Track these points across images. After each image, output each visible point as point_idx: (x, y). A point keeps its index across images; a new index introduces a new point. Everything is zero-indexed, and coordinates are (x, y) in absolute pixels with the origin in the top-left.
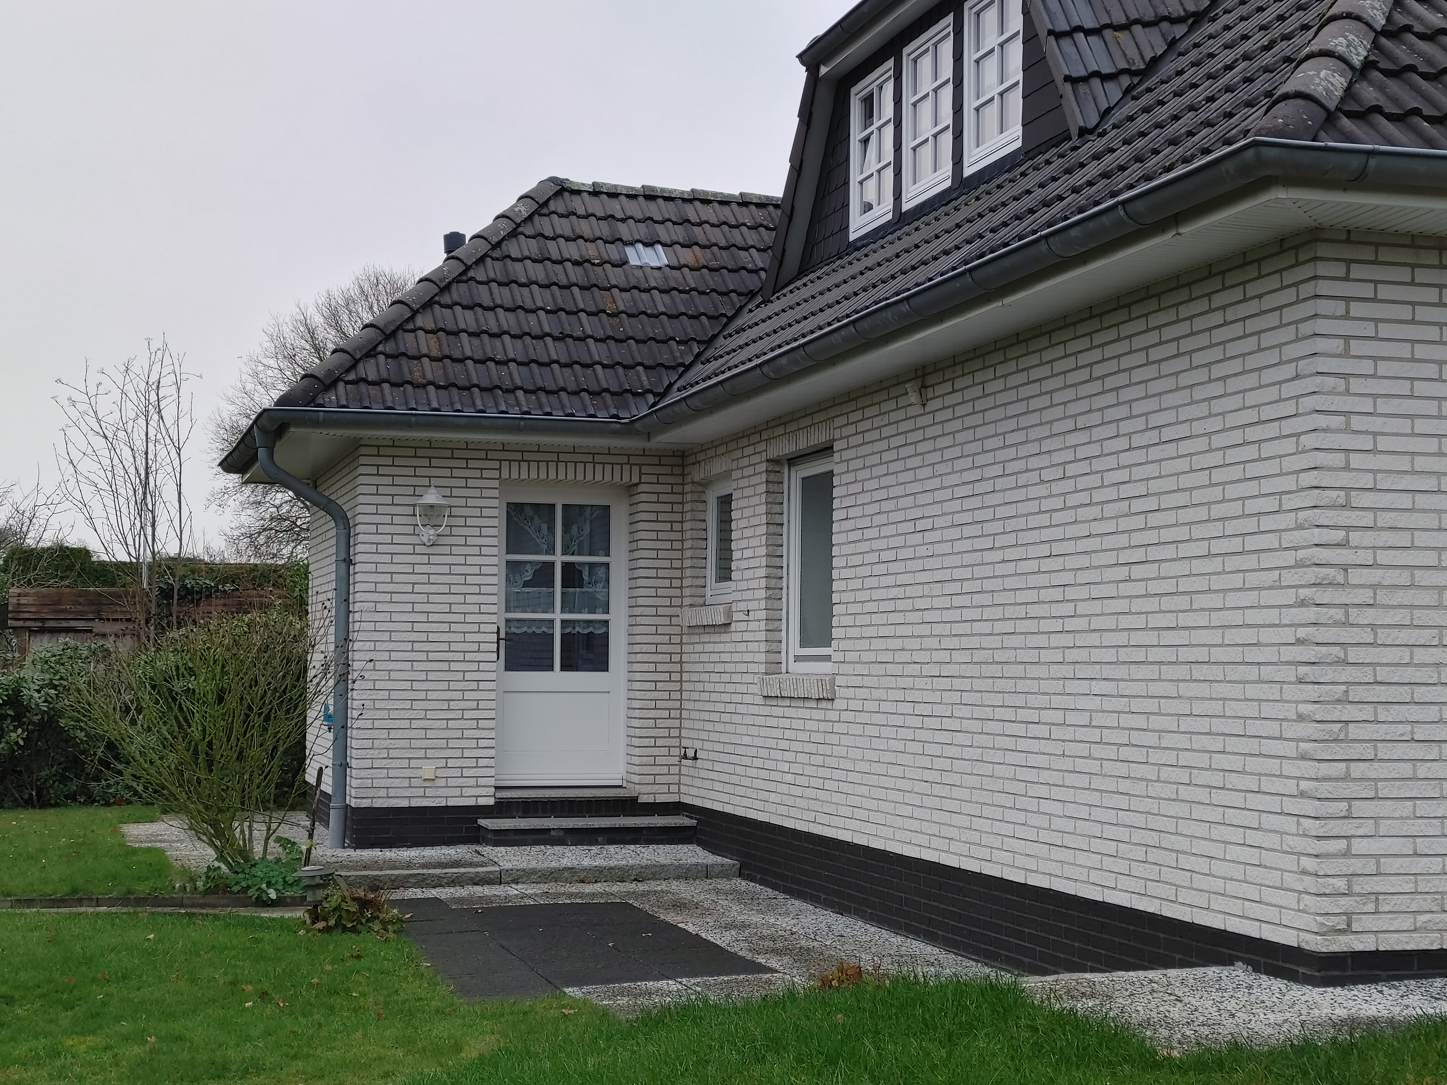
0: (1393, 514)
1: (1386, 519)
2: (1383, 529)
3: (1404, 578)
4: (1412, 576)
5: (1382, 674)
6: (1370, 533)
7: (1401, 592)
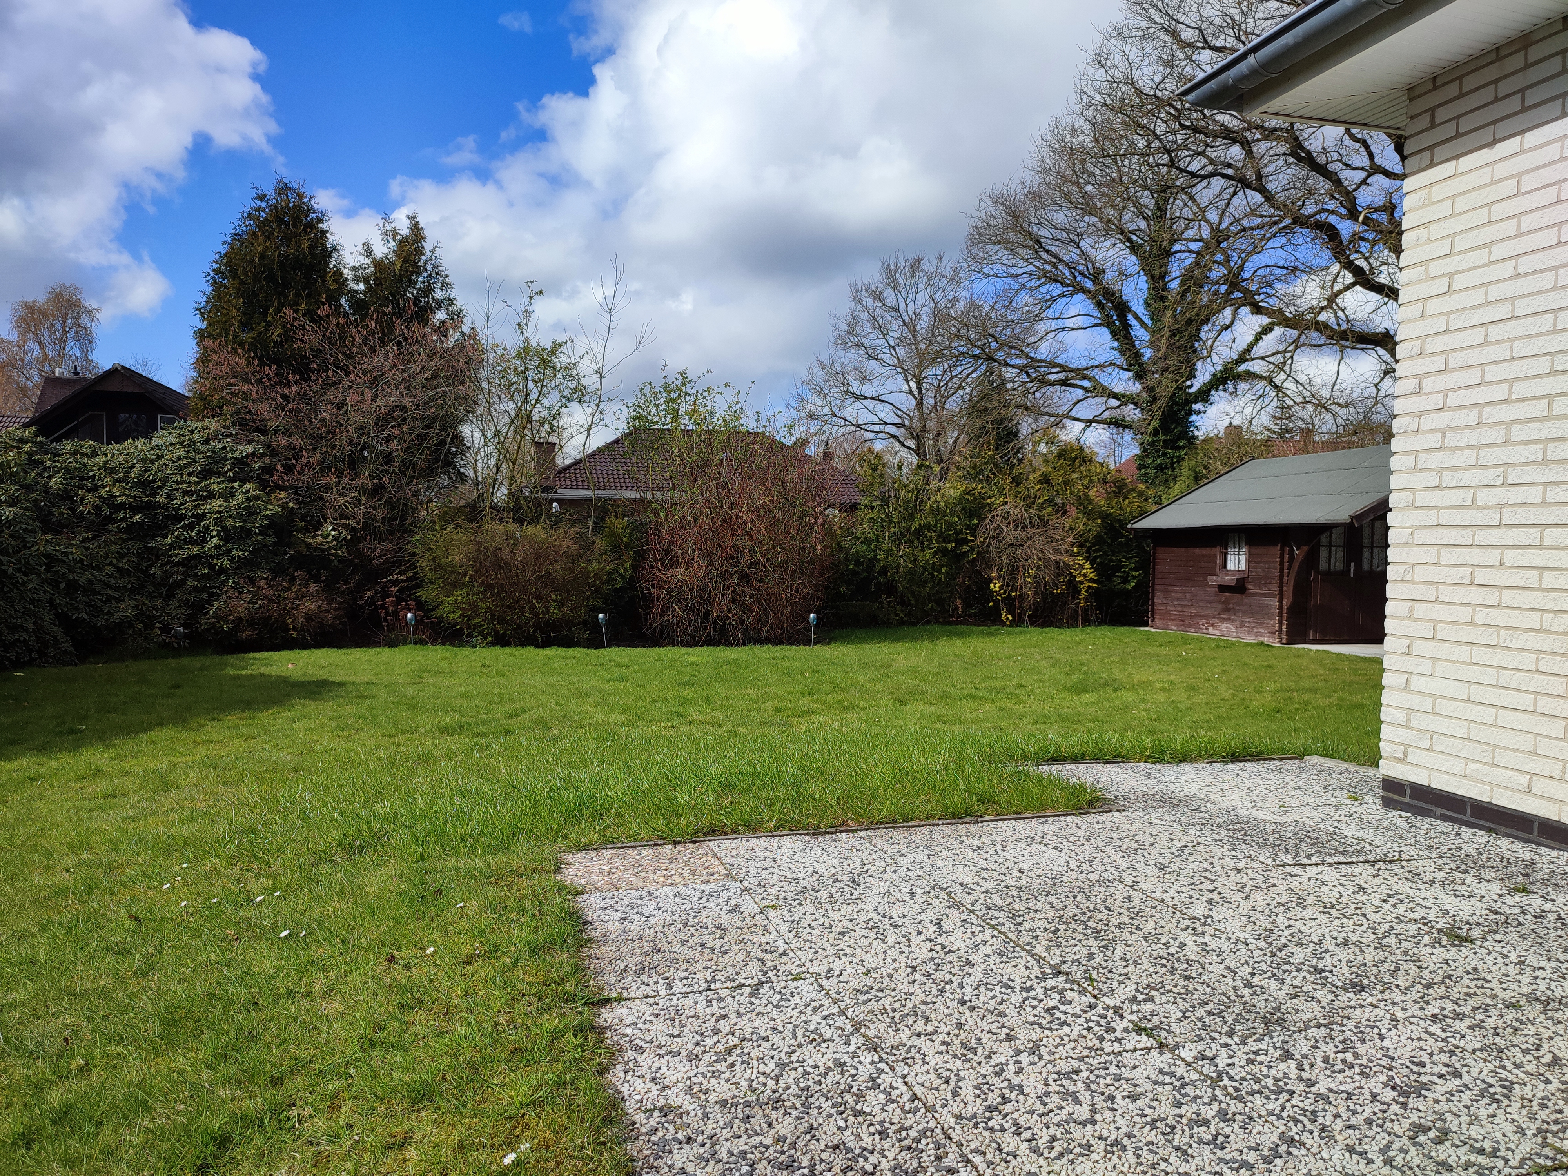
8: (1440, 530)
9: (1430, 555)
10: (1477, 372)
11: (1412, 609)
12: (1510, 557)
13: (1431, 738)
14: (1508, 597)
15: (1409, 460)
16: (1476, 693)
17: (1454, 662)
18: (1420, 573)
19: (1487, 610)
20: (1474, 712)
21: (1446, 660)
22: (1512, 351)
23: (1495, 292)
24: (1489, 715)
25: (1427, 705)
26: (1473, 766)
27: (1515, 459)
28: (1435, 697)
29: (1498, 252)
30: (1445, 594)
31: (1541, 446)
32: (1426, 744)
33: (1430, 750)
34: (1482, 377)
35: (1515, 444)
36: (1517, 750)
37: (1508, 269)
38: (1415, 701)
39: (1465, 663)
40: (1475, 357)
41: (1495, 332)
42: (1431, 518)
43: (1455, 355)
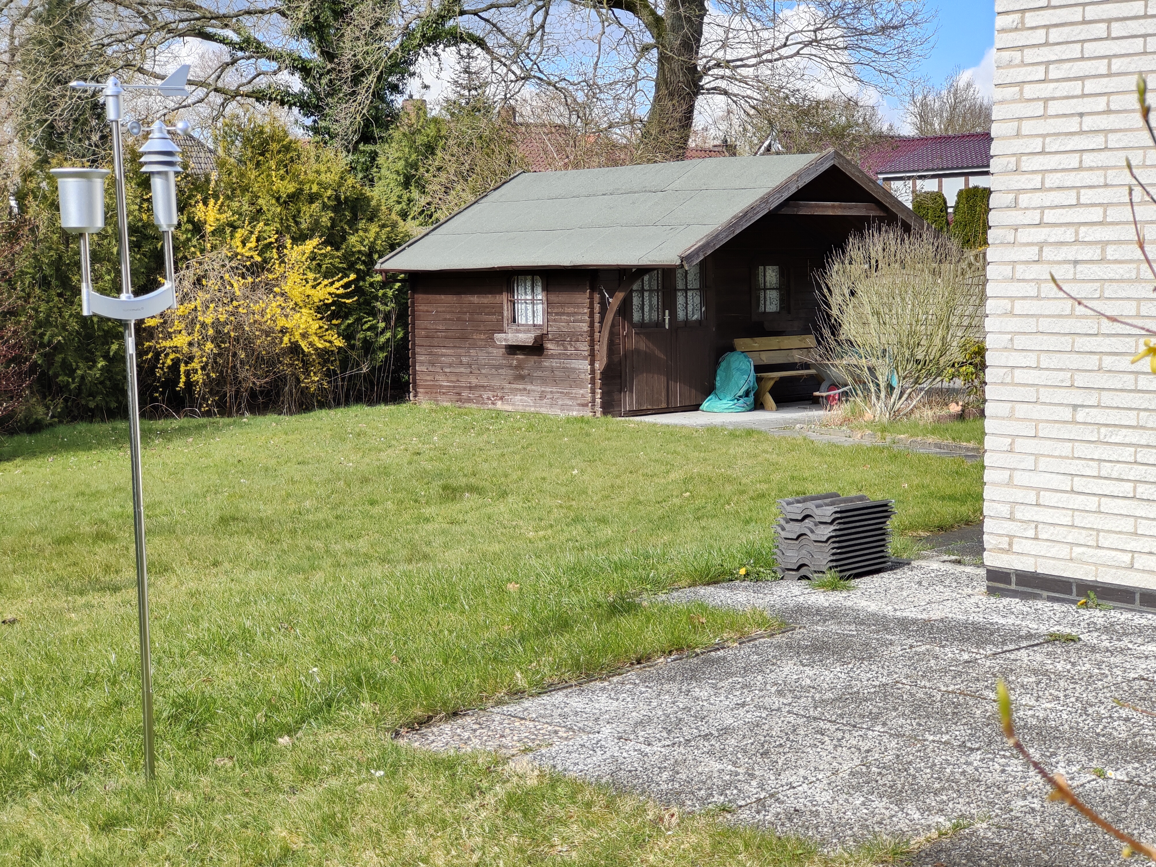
0: (1059, 175)
1: (1052, 180)
2: (1051, 189)
3: (1069, 235)
4: (1077, 233)
5: (1045, 325)
6: (1038, 194)
7: (1065, 249)
8: (1040, 337)
9: (1031, 360)
10: (1073, 193)
11: (1013, 410)
12: (1108, 362)
13: (1036, 527)
14: (1107, 398)
15: (1007, 270)
16: (1079, 484)
17: (1056, 457)
18: (1020, 376)
19: (1087, 410)
20: (1078, 501)
21: (1049, 456)
22: (1106, 178)
23: (1088, 123)
24: (1092, 503)
25: (1031, 498)
26: (1077, 550)
27: (1111, 276)
28: (1038, 490)
29: (1090, 86)
30: (1045, 395)
31: (1135, 266)
32: (1031, 533)
33: (1036, 538)
34: (1078, 199)
35: (1109, 262)
36: (1120, 532)
37: (1101, 104)
38: (1019, 495)
39: (1067, 458)
40: (1071, 179)
41: (1089, 160)
42: (1030, 325)
43: (1051, 175)
